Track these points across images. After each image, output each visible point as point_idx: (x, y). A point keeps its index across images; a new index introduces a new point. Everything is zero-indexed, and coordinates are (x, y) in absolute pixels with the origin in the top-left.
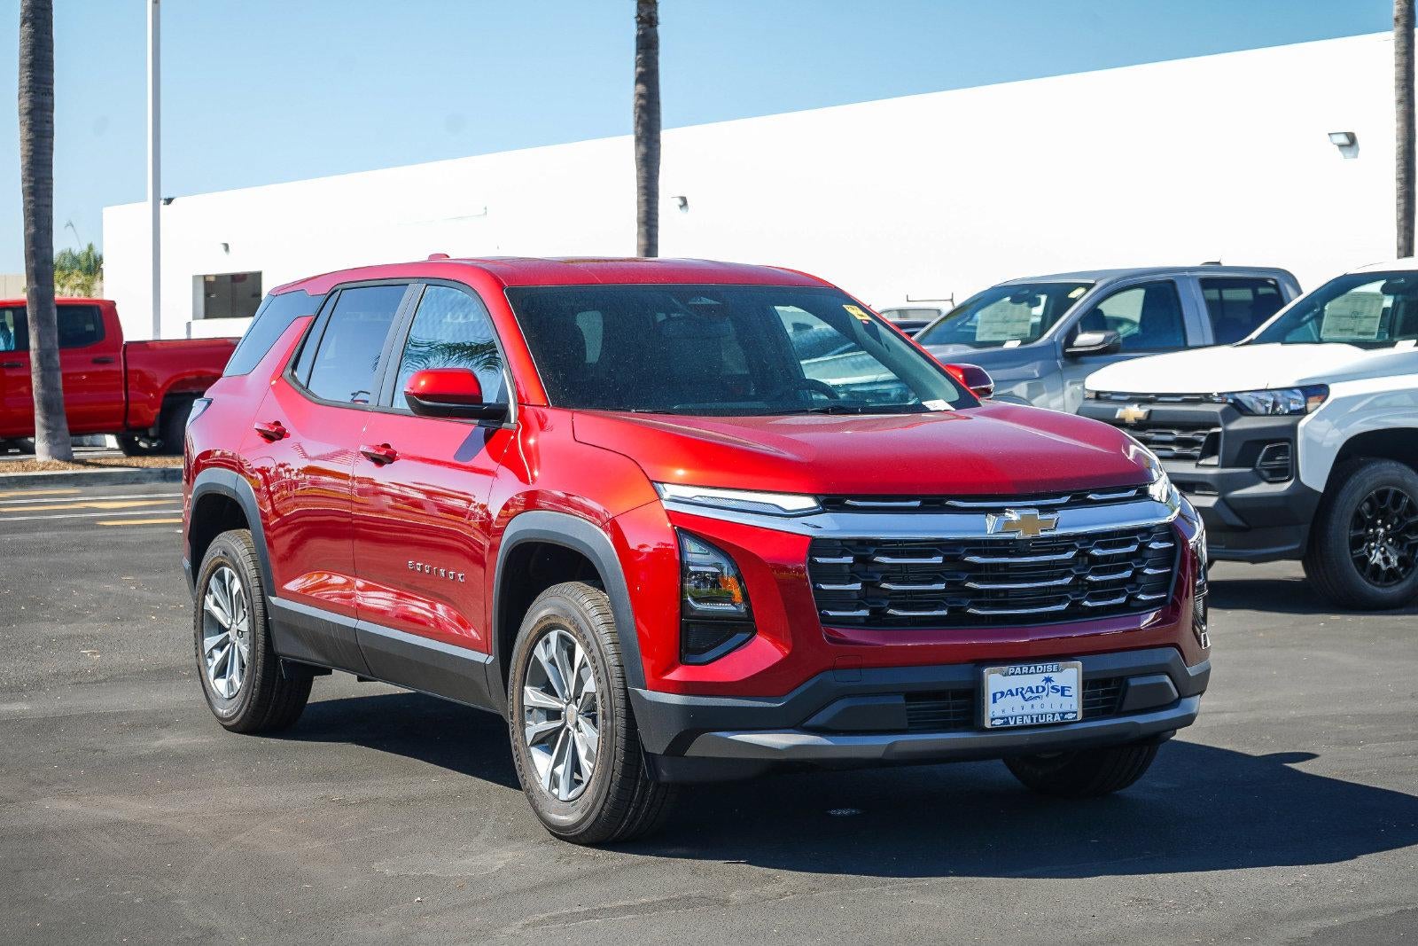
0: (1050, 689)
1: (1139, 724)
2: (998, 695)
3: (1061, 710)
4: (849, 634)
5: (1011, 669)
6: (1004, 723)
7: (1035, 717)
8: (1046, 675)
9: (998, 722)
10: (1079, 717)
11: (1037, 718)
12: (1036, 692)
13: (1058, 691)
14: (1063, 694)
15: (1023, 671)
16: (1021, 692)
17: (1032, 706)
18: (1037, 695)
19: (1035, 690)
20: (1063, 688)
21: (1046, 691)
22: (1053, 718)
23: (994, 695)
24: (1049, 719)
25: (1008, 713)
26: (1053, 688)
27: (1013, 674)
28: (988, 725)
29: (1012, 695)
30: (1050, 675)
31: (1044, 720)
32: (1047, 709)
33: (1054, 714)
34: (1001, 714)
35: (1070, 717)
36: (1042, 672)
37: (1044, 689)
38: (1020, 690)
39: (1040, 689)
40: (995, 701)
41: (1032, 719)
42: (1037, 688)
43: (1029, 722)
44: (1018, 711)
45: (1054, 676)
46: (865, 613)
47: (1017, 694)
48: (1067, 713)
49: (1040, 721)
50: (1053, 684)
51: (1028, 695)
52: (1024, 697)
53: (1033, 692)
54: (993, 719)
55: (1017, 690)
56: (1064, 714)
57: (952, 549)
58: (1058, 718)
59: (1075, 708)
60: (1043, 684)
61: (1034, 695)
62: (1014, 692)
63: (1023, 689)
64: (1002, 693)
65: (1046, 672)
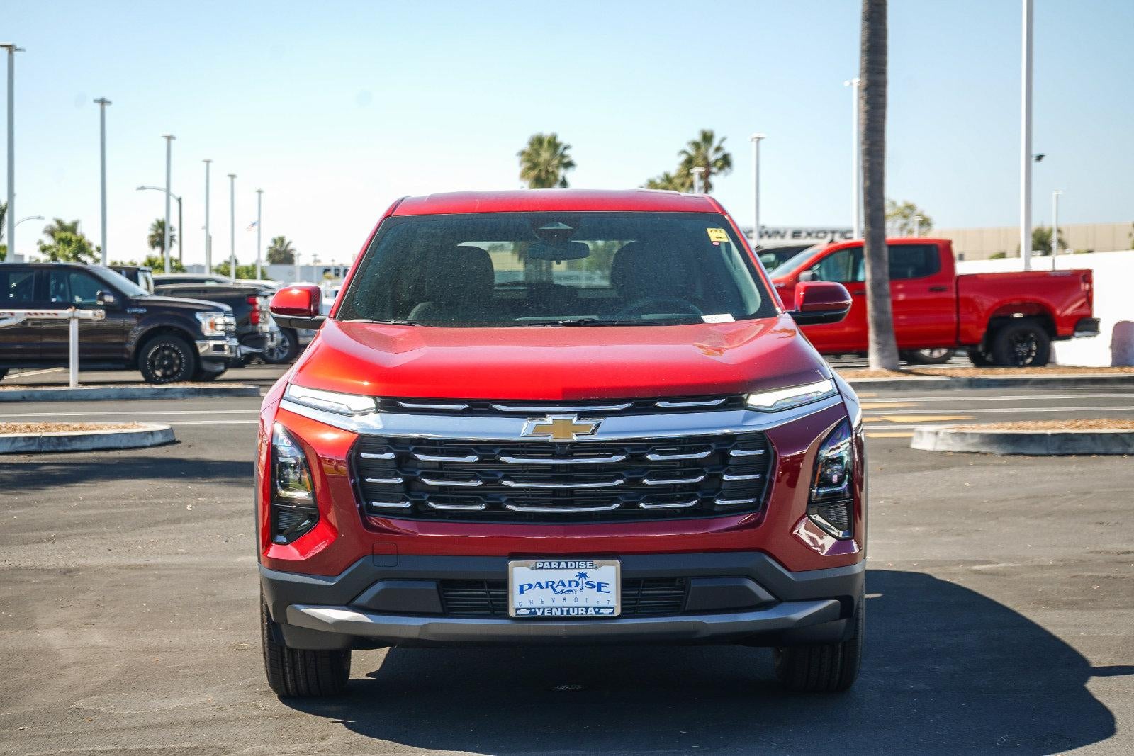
0: (585, 585)
1: (707, 624)
2: (526, 587)
3: (596, 605)
4: (399, 525)
5: (539, 563)
6: (531, 613)
7: (565, 610)
8: (581, 571)
9: (523, 612)
10: (618, 612)
11: (568, 612)
12: (567, 587)
13: (594, 586)
14: (599, 590)
15: (553, 566)
16: (551, 586)
17: (564, 599)
18: (570, 589)
19: (567, 584)
20: (599, 584)
21: (580, 585)
22: (587, 612)
23: (521, 587)
24: (582, 613)
25: (537, 604)
26: (587, 583)
27: (540, 568)
28: (512, 613)
29: (541, 587)
30: (585, 571)
31: (576, 613)
32: (581, 603)
33: (587, 609)
34: (529, 605)
35: (606, 612)
36: (575, 568)
37: (577, 584)
38: (550, 583)
39: (574, 584)
40: (522, 592)
41: (562, 612)
42: (570, 582)
43: (559, 613)
44: (548, 603)
45: (589, 572)
46: (407, 505)
47: (547, 587)
48: (603, 608)
49: (571, 613)
50: (588, 580)
51: (559, 589)
52: (554, 590)
53: (564, 586)
54: (517, 609)
55: (547, 583)
56: (600, 608)
57: (488, 450)
58: (592, 612)
59: (613, 603)
60: (577, 579)
61: (566, 589)
62: (544, 585)
63: (553, 583)
64: (530, 586)
65: (579, 568)
